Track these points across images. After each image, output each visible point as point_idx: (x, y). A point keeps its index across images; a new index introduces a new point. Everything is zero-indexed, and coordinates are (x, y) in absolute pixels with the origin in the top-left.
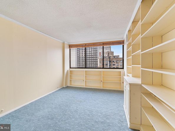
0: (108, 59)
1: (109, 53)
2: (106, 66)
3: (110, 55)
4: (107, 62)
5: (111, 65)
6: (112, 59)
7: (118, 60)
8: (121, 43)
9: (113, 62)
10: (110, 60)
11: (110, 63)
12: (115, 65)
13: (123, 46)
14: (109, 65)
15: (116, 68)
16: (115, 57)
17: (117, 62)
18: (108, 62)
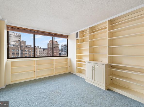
0: (20, 48)
1: (20, 42)
2: (17, 55)
3: (22, 45)
4: (18, 51)
5: (23, 54)
6: (24, 48)
7: (30, 49)
8: (66, 37)
9: (26, 51)
10: (22, 49)
11: (22, 52)
12: (27, 54)
13: (67, 39)
14: (21, 54)
15: (28, 56)
16: (27, 46)
17: (29, 51)
18: (20, 51)
